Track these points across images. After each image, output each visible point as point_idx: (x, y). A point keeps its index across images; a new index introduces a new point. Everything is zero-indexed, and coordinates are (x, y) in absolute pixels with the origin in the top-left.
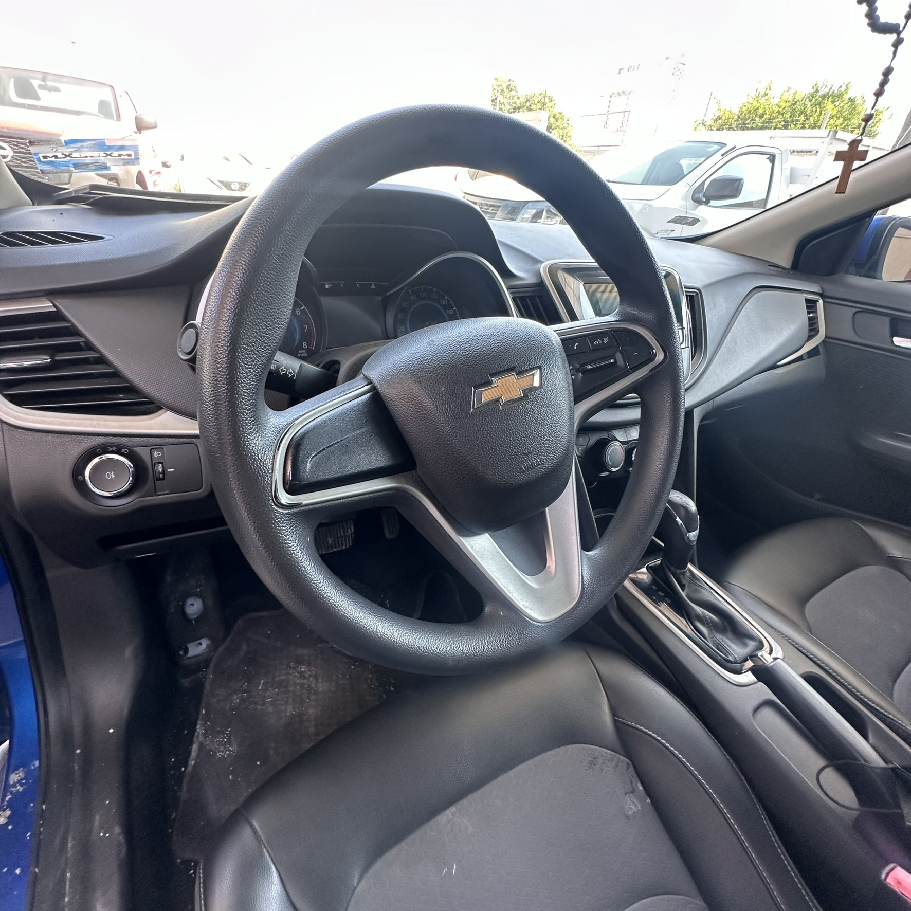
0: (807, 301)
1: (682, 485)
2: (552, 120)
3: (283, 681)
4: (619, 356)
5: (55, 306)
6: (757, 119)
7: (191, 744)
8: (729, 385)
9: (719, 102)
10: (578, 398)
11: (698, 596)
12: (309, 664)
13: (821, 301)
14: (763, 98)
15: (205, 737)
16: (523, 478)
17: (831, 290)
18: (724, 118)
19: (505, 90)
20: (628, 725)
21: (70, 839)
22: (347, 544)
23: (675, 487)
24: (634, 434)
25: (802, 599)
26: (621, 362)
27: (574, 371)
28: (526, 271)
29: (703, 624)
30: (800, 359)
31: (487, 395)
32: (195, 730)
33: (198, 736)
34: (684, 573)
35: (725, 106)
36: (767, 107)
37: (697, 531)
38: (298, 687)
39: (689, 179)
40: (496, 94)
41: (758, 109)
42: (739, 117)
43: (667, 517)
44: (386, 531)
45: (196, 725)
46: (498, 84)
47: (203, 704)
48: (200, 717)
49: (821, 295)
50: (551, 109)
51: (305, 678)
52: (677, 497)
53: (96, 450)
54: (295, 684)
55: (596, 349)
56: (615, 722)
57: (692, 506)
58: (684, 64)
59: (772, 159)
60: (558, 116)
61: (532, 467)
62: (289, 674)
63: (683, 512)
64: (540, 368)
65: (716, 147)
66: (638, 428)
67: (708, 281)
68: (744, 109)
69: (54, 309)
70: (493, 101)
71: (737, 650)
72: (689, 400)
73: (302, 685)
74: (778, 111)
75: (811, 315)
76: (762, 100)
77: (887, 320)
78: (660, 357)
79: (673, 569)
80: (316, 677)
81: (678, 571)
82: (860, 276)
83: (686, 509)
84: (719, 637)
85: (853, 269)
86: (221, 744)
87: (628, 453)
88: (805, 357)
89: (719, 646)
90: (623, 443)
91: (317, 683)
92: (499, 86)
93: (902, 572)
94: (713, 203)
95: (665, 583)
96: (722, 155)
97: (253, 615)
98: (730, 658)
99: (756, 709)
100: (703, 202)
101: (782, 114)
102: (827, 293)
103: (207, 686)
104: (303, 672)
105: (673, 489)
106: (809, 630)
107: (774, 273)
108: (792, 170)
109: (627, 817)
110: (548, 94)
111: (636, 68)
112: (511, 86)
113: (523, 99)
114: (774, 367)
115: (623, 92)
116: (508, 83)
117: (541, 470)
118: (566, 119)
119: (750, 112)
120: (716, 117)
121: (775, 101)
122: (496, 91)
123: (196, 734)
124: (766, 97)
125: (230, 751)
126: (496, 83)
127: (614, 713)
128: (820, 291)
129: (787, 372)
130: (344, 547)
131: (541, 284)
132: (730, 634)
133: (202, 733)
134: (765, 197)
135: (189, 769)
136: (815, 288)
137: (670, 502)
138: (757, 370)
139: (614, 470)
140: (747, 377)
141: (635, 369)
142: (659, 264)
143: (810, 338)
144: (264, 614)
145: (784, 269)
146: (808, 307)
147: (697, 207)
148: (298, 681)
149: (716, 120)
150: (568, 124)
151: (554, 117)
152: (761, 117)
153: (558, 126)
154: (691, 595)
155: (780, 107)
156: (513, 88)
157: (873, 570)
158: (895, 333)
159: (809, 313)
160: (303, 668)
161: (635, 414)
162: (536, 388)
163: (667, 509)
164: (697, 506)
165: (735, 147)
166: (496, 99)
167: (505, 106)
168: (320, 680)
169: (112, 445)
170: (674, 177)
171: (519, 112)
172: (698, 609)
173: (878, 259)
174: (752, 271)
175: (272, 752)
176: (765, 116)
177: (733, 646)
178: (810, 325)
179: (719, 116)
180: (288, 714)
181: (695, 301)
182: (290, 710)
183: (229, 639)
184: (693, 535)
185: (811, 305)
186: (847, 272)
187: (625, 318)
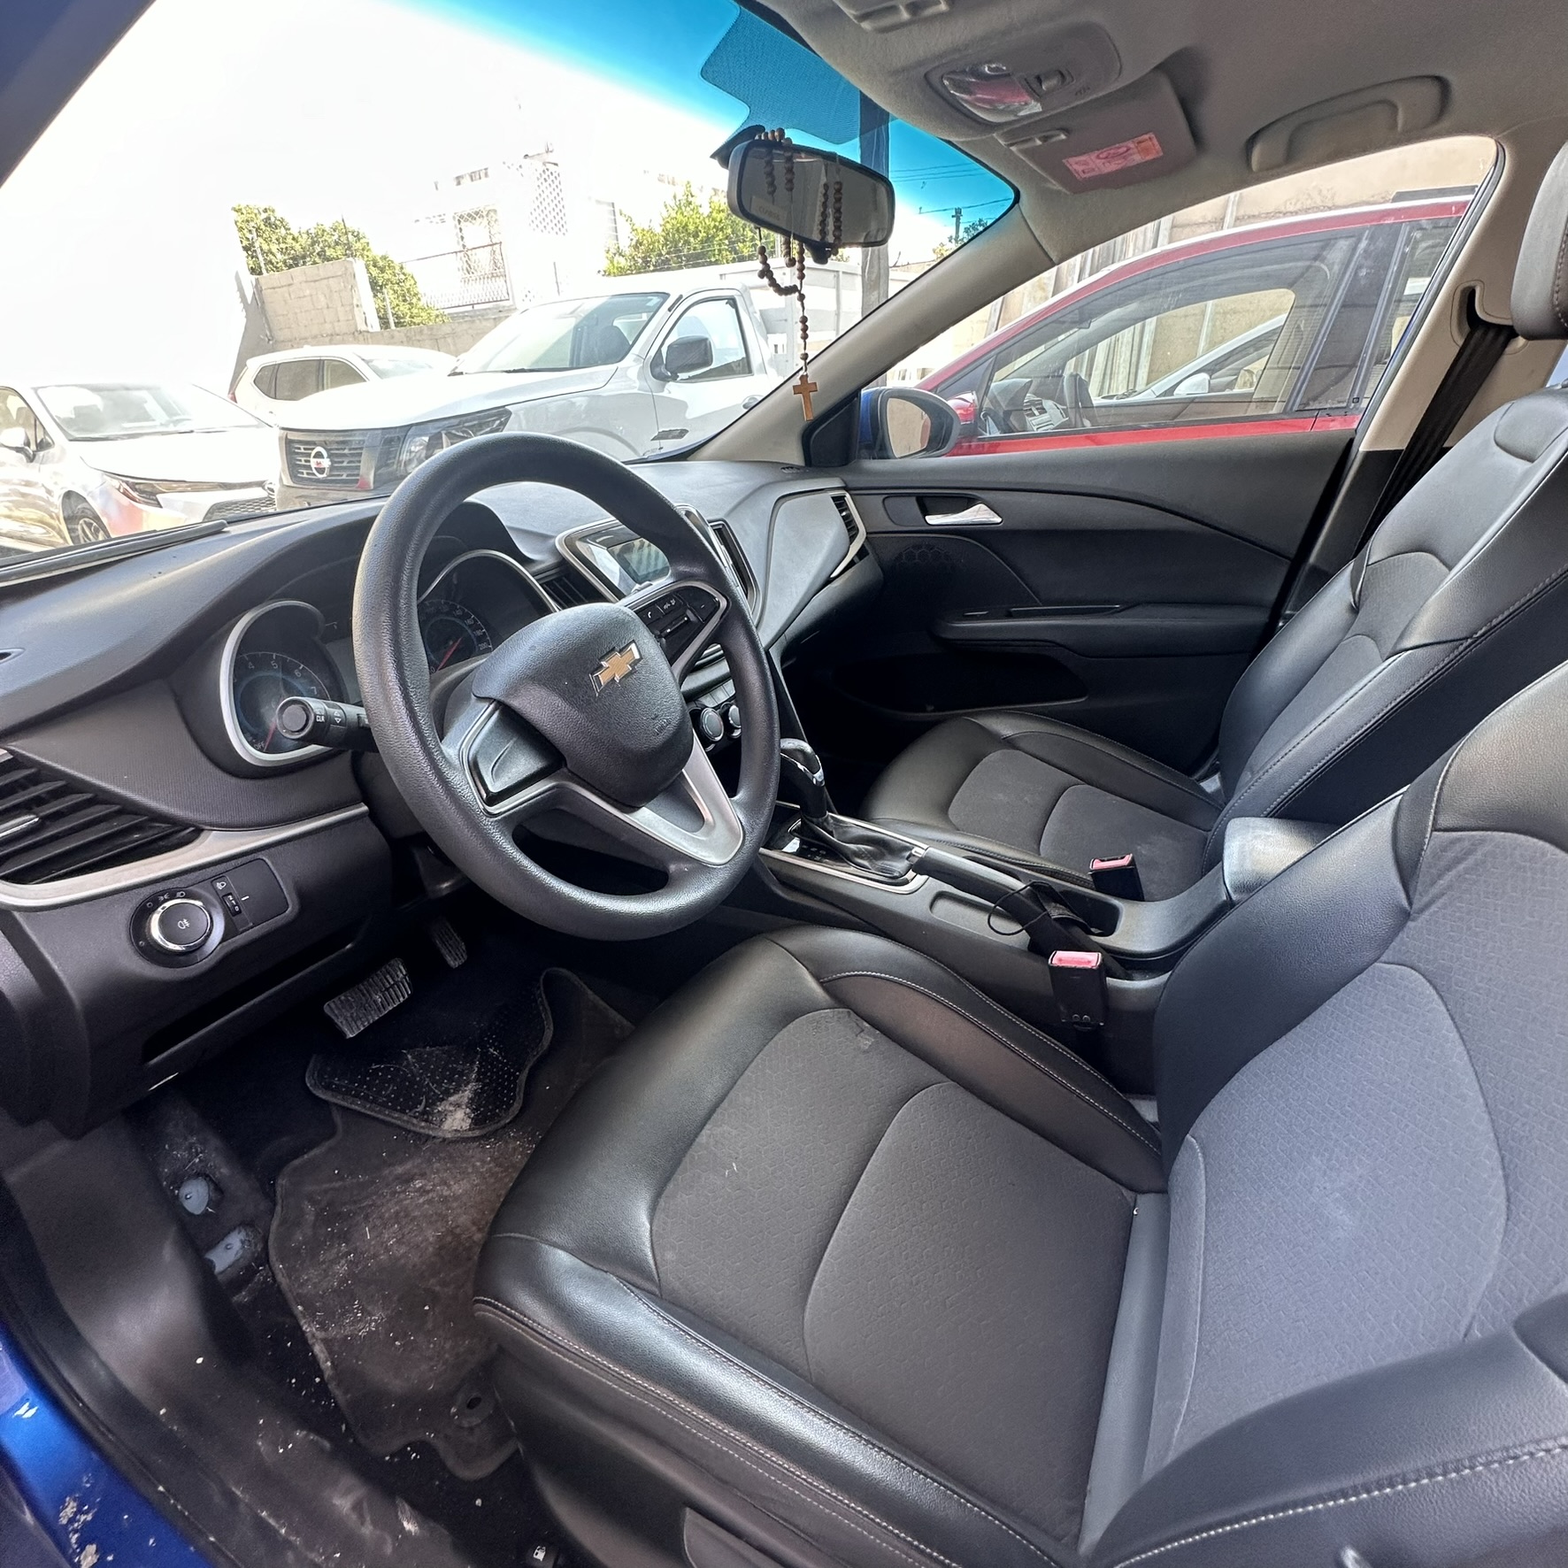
0: (834, 499)
1: (788, 732)
2: (375, 272)
3: (397, 1213)
4: (689, 613)
5: (11, 752)
6: (692, 240)
7: (309, 1348)
8: (792, 613)
9: (629, 219)
10: (672, 661)
11: (849, 836)
12: (423, 1175)
13: (848, 495)
14: (688, 209)
15: (326, 1330)
16: (660, 739)
17: (855, 481)
18: (645, 242)
19: (263, 227)
20: (835, 979)
21: (234, 1489)
22: (404, 993)
23: (784, 735)
24: (729, 689)
25: (943, 808)
26: (693, 618)
27: (658, 638)
28: (540, 552)
29: (862, 858)
30: (851, 564)
31: (604, 677)
32: (303, 1333)
33: (313, 1336)
34: (826, 820)
35: (642, 223)
36: (698, 221)
37: (821, 770)
38: (426, 1206)
39: (635, 350)
40: (250, 236)
41: (686, 225)
42: (666, 239)
43: (787, 767)
44: (448, 958)
45: (300, 1328)
46: (244, 217)
47: (292, 1303)
48: (300, 1316)
49: (846, 488)
50: (365, 253)
51: (428, 1192)
52: (790, 744)
53: (145, 905)
54: (419, 1206)
55: (668, 612)
56: (821, 984)
57: (808, 749)
58: (556, 164)
59: (732, 302)
60: (381, 264)
61: (662, 729)
62: (402, 1201)
63: (800, 756)
64: (634, 641)
65: (655, 300)
66: (731, 682)
67: (729, 508)
68: (669, 226)
69: (11, 757)
70: (246, 249)
71: (899, 866)
72: (764, 638)
73: (430, 1202)
74: (715, 226)
75: (844, 514)
76: (688, 210)
77: (913, 500)
78: (723, 603)
79: (815, 820)
80: (444, 1183)
81: (820, 820)
82: (874, 458)
83: (802, 752)
84: (880, 863)
85: (864, 452)
86: (357, 1321)
87: (725, 716)
88: (856, 560)
89: (883, 870)
90: (715, 708)
91: (449, 1186)
92: (248, 221)
93: (1018, 749)
94: (682, 376)
95: (813, 838)
96: (670, 310)
97: (297, 1162)
98: (896, 874)
99: (932, 906)
100: (668, 377)
101: (722, 229)
102: (850, 486)
103: (282, 1280)
104: (421, 1188)
105: (782, 737)
106: (956, 829)
107: (790, 477)
108: (762, 312)
109: (865, 1052)
110: (351, 226)
111: (482, 174)
112: (273, 219)
113: (304, 240)
114: (829, 581)
115: (477, 213)
116: (264, 216)
117: (671, 728)
118: (398, 268)
119: (678, 230)
120: (634, 243)
121: (705, 211)
122: (245, 231)
123: (309, 1336)
124: (692, 207)
125: (376, 1321)
126: (240, 218)
127: (817, 977)
128: (843, 485)
129: (845, 583)
130: (402, 999)
131: (563, 563)
132: (889, 857)
133: (317, 1329)
134: (744, 356)
135: (328, 1373)
136: (837, 483)
137: (784, 751)
138: (813, 590)
139: (718, 739)
140: (806, 600)
141: (707, 620)
142: (675, 505)
143: (852, 539)
144: (315, 1152)
145: (798, 468)
146: (838, 506)
147: (664, 386)
148: (421, 1201)
149: (636, 247)
150: (404, 274)
151: (375, 266)
152: (696, 236)
153: (389, 280)
154: (843, 838)
155: (714, 220)
156: (278, 223)
157: (995, 757)
158: (925, 512)
159: (841, 512)
160: (418, 1184)
161: (723, 668)
162: (639, 660)
163: (783, 759)
164: (810, 744)
165: (681, 297)
166: (252, 245)
167: (274, 255)
168: (452, 1183)
169: (162, 893)
170: (616, 350)
171: (304, 263)
172: (852, 846)
173: (883, 436)
174: (768, 481)
175: (437, 1288)
176: (701, 235)
177: (894, 864)
178: (847, 524)
179: (638, 241)
180: (431, 1239)
181: (723, 533)
182: (431, 1235)
183: (278, 1208)
184: (819, 776)
185: (840, 503)
186: (860, 458)
187: (680, 577)
